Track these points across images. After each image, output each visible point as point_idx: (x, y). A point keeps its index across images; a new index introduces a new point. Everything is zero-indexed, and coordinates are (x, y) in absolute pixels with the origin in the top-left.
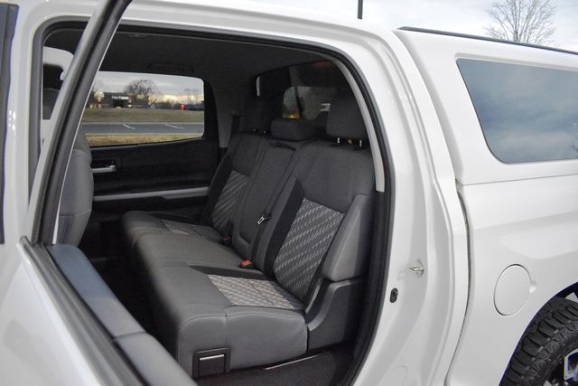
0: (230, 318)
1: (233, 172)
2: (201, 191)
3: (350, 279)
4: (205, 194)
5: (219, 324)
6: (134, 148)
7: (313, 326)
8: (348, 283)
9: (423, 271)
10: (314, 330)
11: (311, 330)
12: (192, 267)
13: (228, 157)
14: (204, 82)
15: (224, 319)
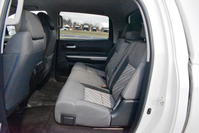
0: (76, 104)
1: (115, 52)
2: (104, 58)
3: (134, 100)
4: (106, 60)
5: (71, 105)
6: (83, 41)
7: (113, 116)
8: (132, 101)
9: (163, 102)
10: (113, 118)
11: (112, 117)
12: (81, 83)
13: (115, 46)
14: (109, 18)
15: (74, 104)
